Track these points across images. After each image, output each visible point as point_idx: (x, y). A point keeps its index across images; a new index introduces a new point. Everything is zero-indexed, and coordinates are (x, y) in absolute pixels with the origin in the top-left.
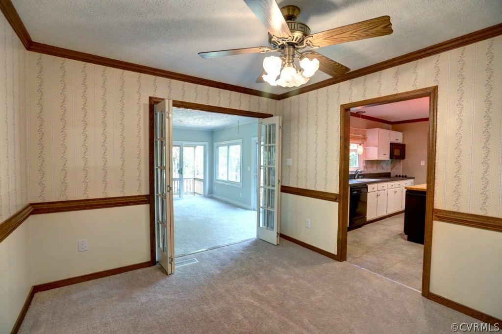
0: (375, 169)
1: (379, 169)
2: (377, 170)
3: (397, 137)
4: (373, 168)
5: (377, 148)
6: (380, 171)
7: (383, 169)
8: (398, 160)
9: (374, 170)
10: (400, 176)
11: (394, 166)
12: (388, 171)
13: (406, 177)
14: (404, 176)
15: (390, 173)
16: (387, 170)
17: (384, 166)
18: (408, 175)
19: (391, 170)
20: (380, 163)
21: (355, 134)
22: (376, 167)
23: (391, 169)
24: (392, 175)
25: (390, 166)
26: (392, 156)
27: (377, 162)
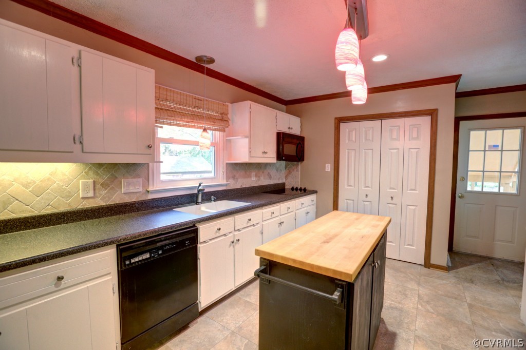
0: (254, 179)
1: (262, 178)
2: (259, 180)
3: (291, 124)
4: (250, 176)
5: (247, 140)
6: (265, 181)
7: (270, 177)
8: (295, 163)
9: (253, 181)
10: (297, 189)
11: (289, 173)
12: (281, 181)
13: (305, 190)
14: (303, 188)
15: (284, 184)
16: (279, 179)
17: (273, 172)
18: (309, 188)
19: (286, 180)
20: (265, 168)
21: (197, 107)
22: (256, 176)
23: (286, 177)
24: (288, 187)
25: (284, 172)
26: (280, 156)
27: (259, 166)
